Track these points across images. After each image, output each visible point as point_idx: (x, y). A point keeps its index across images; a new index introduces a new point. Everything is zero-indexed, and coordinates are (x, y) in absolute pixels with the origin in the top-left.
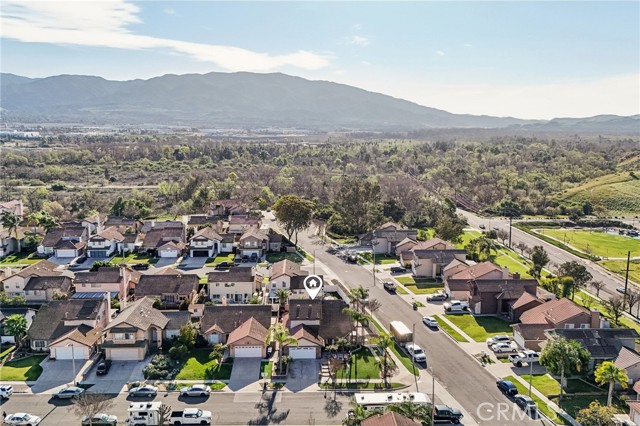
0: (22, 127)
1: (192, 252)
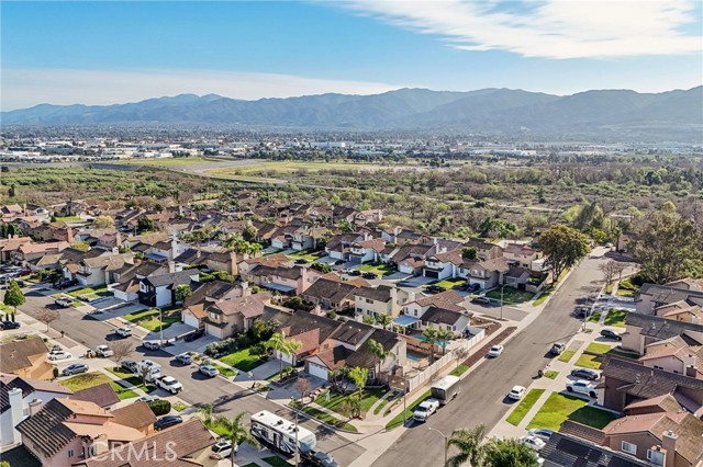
0: (526, 145)
1: (424, 271)
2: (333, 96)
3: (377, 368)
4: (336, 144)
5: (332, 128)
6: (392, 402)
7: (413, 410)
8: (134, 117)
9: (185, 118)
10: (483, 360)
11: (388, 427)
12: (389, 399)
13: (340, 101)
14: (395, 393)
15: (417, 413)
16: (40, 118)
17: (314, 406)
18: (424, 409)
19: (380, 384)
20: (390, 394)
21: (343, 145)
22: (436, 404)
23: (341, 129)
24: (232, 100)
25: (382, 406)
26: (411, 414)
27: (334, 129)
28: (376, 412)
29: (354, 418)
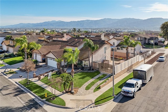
2: (88, 20)
3: (90, 59)
4: (88, 30)
5: (87, 27)
6: (102, 81)
7: (121, 87)
8: (41, 26)
9: (53, 26)
10: (156, 63)
11: (98, 102)
12: (100, 79)
13: (89, 22)
14: (104, 75)
15: (125, 88)
16: (20, 26)
17: (39, 83)
18: (131, 85)
19: (93, 70)
20: (100, 75)
21: (90, 30)
22: (140, 82)
23: (90, 28)
24: (64, 22)
25: (93, 84)
26: (119, 90)
27: (88, 28)
28: (88, 88)
29: (67, 92)
